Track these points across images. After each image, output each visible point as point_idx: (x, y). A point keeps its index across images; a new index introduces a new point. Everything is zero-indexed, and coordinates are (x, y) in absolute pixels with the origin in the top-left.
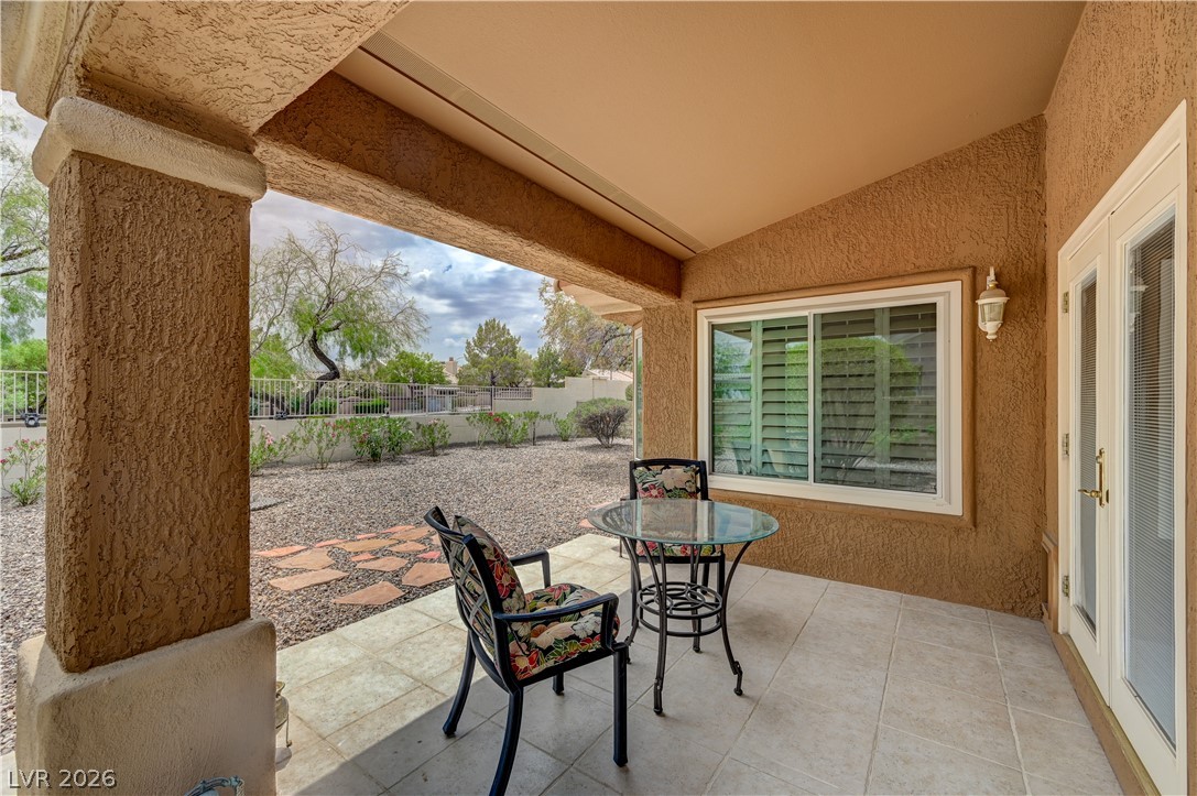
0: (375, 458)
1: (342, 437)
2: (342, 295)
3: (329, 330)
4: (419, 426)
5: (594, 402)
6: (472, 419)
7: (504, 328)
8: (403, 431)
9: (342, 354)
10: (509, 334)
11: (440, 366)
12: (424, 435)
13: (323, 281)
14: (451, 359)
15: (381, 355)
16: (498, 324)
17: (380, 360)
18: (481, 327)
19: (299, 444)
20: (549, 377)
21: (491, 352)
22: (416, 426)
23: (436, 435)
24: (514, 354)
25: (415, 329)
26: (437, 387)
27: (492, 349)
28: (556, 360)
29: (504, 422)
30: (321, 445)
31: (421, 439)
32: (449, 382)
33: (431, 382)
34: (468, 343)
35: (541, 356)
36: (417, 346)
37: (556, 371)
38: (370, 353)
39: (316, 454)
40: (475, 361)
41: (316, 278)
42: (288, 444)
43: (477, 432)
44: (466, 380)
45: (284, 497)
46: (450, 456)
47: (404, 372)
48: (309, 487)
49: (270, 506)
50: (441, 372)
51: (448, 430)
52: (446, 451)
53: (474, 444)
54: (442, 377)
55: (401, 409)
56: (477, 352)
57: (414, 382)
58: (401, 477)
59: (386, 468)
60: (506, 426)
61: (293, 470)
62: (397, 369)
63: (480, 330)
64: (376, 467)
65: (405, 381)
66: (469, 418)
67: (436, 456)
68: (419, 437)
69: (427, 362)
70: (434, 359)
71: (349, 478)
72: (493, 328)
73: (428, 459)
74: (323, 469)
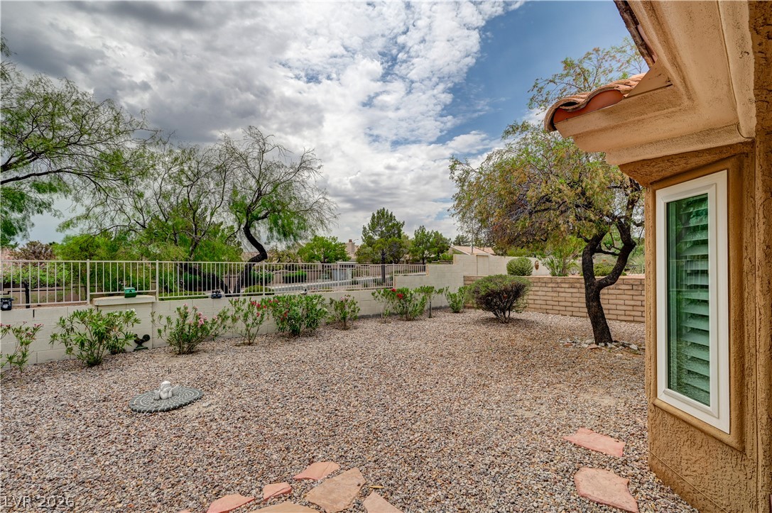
0: (295, 333)
1: (265, 317)
2: (269, 189)
3: (258, 219)
4: (332, 301)
5: (490, 279)
6: (376, 294)
7: (391, 216)
8: (318, 307)
9: (270, 238)
10: (395, 220)
11: (343, 246)
12: (336, 310)
13: (254, 177)
14: (350, 241)
15: (301, 238)
16: (387, 212)
17: (300, 242)
18: (374, 215)
19: (229, 322)
20: (424, 253)
21: (382, 235)
22: (330, 302)
23: (347, 310)
24: (399, 236)
25: (327, 217)
26: (340, 262)
27: (382, 232)
28: (428, 240)
29: (404, 296)
30: (247, 323)
31: (334, 313)
32: (350, 258)
33: (337, 259)
34: (365, 228)
35: (417, 236)
36: (329, 231)
37: (428, 249)
38: (292, 237)
39: (244, 331)
40: (369, 242)
41: (249, 176)
42: (219, 322)
43: (382, 305)
44: (363, 257)
45: (206, 385)
46: (360, 330)
47: (317, 251)
48: (232, 372)
49: (186, 405)
50: (344, 251)
51: (357, 305)
52: (355, 324)
53: (378, 316)
54: (345, 255)
55: (314, 279)
56: (371, 234)
57: (325, 258)
58: (318, 358)
59: (304, 345)
60: (406, 301)
61: (225, 345)
62: (312, 249)
63: (373, 217)
64: (295, 343)
65: (319, 259)
66: (375, 293)
67: (347, 329)
68: (332, 312)
69: (333, 243)
70: (339, 241)
71: (271, 359)
72: (383, 215)
73: (340, 334)
74: (250, 344)
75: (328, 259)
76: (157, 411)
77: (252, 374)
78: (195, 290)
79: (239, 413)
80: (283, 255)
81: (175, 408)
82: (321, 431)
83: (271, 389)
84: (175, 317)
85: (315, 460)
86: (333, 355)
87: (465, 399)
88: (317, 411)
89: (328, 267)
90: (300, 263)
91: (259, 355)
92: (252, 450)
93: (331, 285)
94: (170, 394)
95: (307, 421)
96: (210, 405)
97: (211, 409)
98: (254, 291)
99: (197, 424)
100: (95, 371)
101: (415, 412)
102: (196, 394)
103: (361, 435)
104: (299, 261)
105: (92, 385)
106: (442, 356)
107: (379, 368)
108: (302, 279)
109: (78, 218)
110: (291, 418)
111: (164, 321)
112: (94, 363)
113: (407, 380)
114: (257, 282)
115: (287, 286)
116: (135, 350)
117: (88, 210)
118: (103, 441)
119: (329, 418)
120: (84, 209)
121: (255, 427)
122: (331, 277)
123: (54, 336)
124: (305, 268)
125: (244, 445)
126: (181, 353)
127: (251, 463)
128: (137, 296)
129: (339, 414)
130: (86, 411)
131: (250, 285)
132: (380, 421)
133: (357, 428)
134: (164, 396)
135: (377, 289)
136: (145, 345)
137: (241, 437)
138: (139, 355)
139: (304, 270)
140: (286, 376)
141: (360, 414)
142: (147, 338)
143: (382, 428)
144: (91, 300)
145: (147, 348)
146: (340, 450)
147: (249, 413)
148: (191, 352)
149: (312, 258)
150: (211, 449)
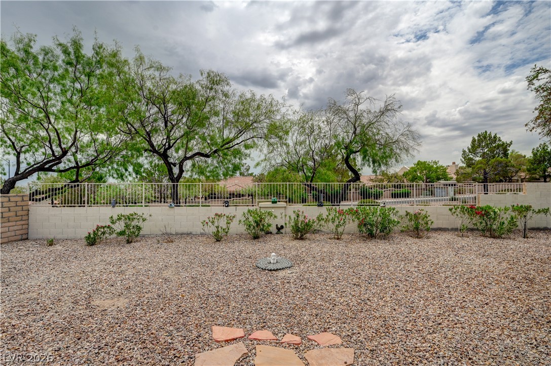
1: (347, 221)
3: (355, 152)
4: (407, 214)
6: (454, 210)
7: (495, 137)
8: (391, 218)
10: (500, 140)
11: (444, 170)
12: (410, 221)
14: (454, 163)
16: (490, 134)
18: (474, 138)
21: (484, 155)
22: (405, 214)
23: (420, 222)
24: (506, 155)
26: (442, 182)
27: (484, 153)
29: (487, 214)
31: (408, 223)
32: (451, 178)
33: (438, 179)
34: (464, 152)
39: (334, 230)
40: (470, 163)
42: (318, 222)
43: (460, 220)
44: (462, 177)
45: (298, 260)
46: (431, 240)
47: (420, 173)
48: (316, 255)
49: (280, 269)
50: (445, 172)
51: (429, 218)
52: (430, 234)
53: (456, 230)
54: (446, 175)
55: (419, 195)
56: (471, 156)
57: (427, 179)
58: (380, 257)
59: (375, 245)
60: (490, 219)
61: (322, 238)
62: (415, 171)
63: (474, 140)
64: (369, 243)
65: (421, 179)
66: (452, 209)
67: (420, 238)
68: (406, 223)
69: (435, 166)
70: (440, 164)
71: (345, 251)
72: (485, 138)
73: (410, 241)
74: (338, 239)
75: (429, 180)
76: (265, 269)
77: (327, 259)
78: (327, 201)
79: (305, 283)
80: (392, 177)
81: (274, 270)
82: (347, 312)
83: (333, 272)
84: (293, 216)
85: (328, 330)
86: (394, 257)
87: (515, 330)
88: (353, 296)
89: (432, 185)
90: (406, 183)
91: (338, 248)
92: (296, 308)
93: (429, 200)
94: (275, 261)
95: (342, 301)
96: (292, 273)
97: (291, 275)
98: (369, 203)
99: (279, 282)
100: (255, 242)
101: (440, 324)
102: (289, 264)
103: (374, 326)
104: (405, 181)
105: (250, 248)
106: (513, 278)
107: (430, 277)
108: (407, 195)
109: (262, 161)
110: (333, 296)
111: (288, 218)
112: (256, 237)
113: (452, 293)
114: (371, 197)
115: (392, 200)
116: (276, 233)
117: (266, 156)
118: (237, 278)
119: (359, 304)
120: (264, 156)
121: (308, 294)
122: (432, 194)
123: (240, 221)
124: (410, 187)
125: (294, 303)
126: (296, 239)
127: (291, 316)
128: (278, 203)
129: (369, 303)
130: (240, 261)
131: (366, 198)
132: (400, 320)
133: (375, 318)
134: (272, 262)
135: (454, 206)
136: (281, 231)
137: (295, 298)
138: (278, 236)
139: (409, 188)
140: (348, 265)
141: (386, 309)
142: (282, 227)
143: (396, 326)
144: (258, 204)
145: (282, 233)
146: (351, 330)
147: (310, 284)
148: (301, 239)
149: (414, 179)
150: (276, 300)
